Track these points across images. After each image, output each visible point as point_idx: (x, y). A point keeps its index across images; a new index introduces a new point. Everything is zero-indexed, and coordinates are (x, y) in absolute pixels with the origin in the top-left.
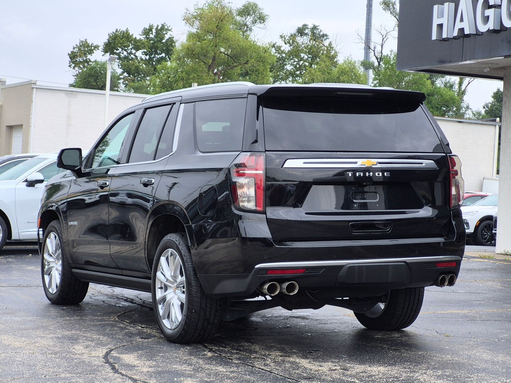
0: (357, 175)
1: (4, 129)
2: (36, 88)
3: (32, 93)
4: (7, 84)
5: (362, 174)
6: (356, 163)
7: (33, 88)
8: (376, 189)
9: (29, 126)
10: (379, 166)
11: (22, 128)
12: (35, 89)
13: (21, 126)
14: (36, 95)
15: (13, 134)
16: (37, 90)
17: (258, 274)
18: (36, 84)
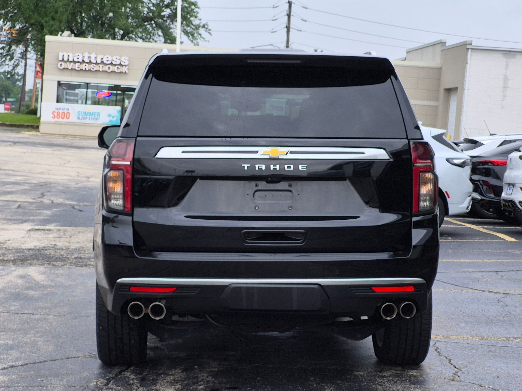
0: (257, 168)
1: (442, 92)
2: (472, 49)
3: (467, 54)
4: (447, 44)
5: (263, 167)
6: (256, 152)
7: (468, 49)
8: (290, 186)
9: (463, 89)
10: (290, 156)
11: (457, 91)
12: (470, 50)
13: (456, 89)
14: (471, 56)
15: (451, 97)
16: (472, 50)
17: (120, 291)
18: (471, 44)
